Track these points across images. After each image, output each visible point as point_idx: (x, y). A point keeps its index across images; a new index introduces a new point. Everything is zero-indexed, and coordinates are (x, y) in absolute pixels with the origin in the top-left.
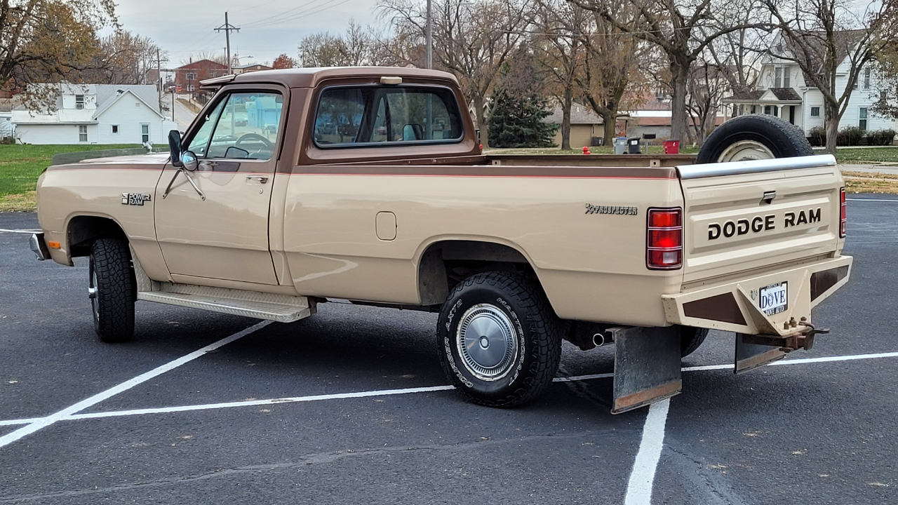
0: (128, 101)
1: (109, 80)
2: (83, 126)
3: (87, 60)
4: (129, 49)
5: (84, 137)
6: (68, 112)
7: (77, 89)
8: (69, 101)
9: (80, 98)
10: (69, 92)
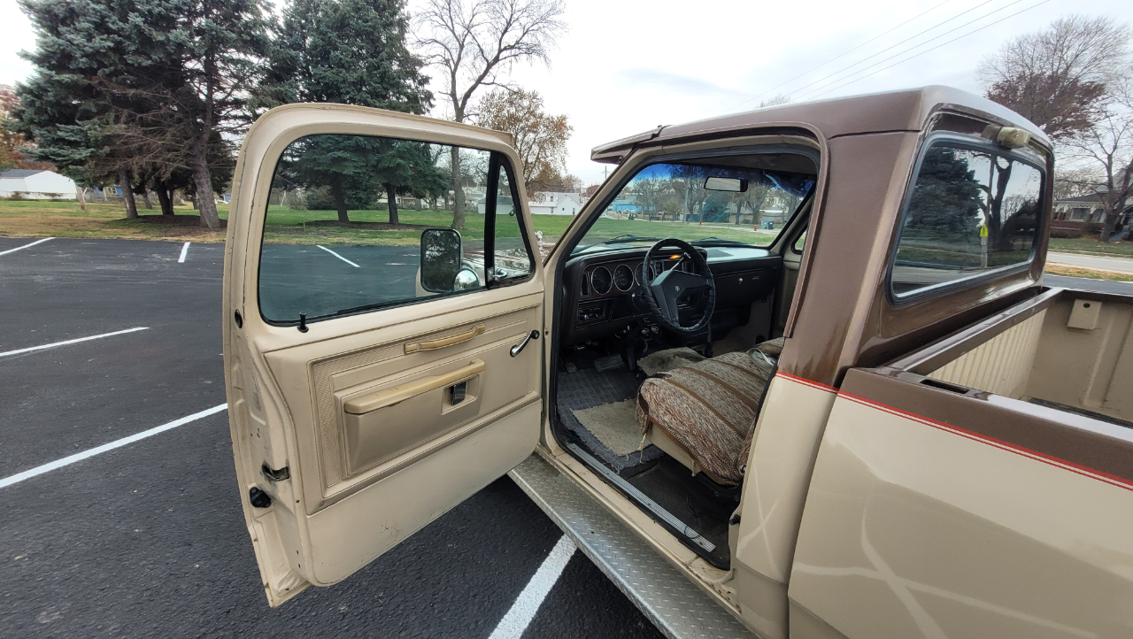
0: (568, 199)
1: (563, 191)
2: (552, 208)
3: (555, 184)
4: (570, 180)
5: (552, 212)
6: (547, 202)
7: (550, 194)
8: (548, 198)
9: (552, 197)
10: (548, 195)
